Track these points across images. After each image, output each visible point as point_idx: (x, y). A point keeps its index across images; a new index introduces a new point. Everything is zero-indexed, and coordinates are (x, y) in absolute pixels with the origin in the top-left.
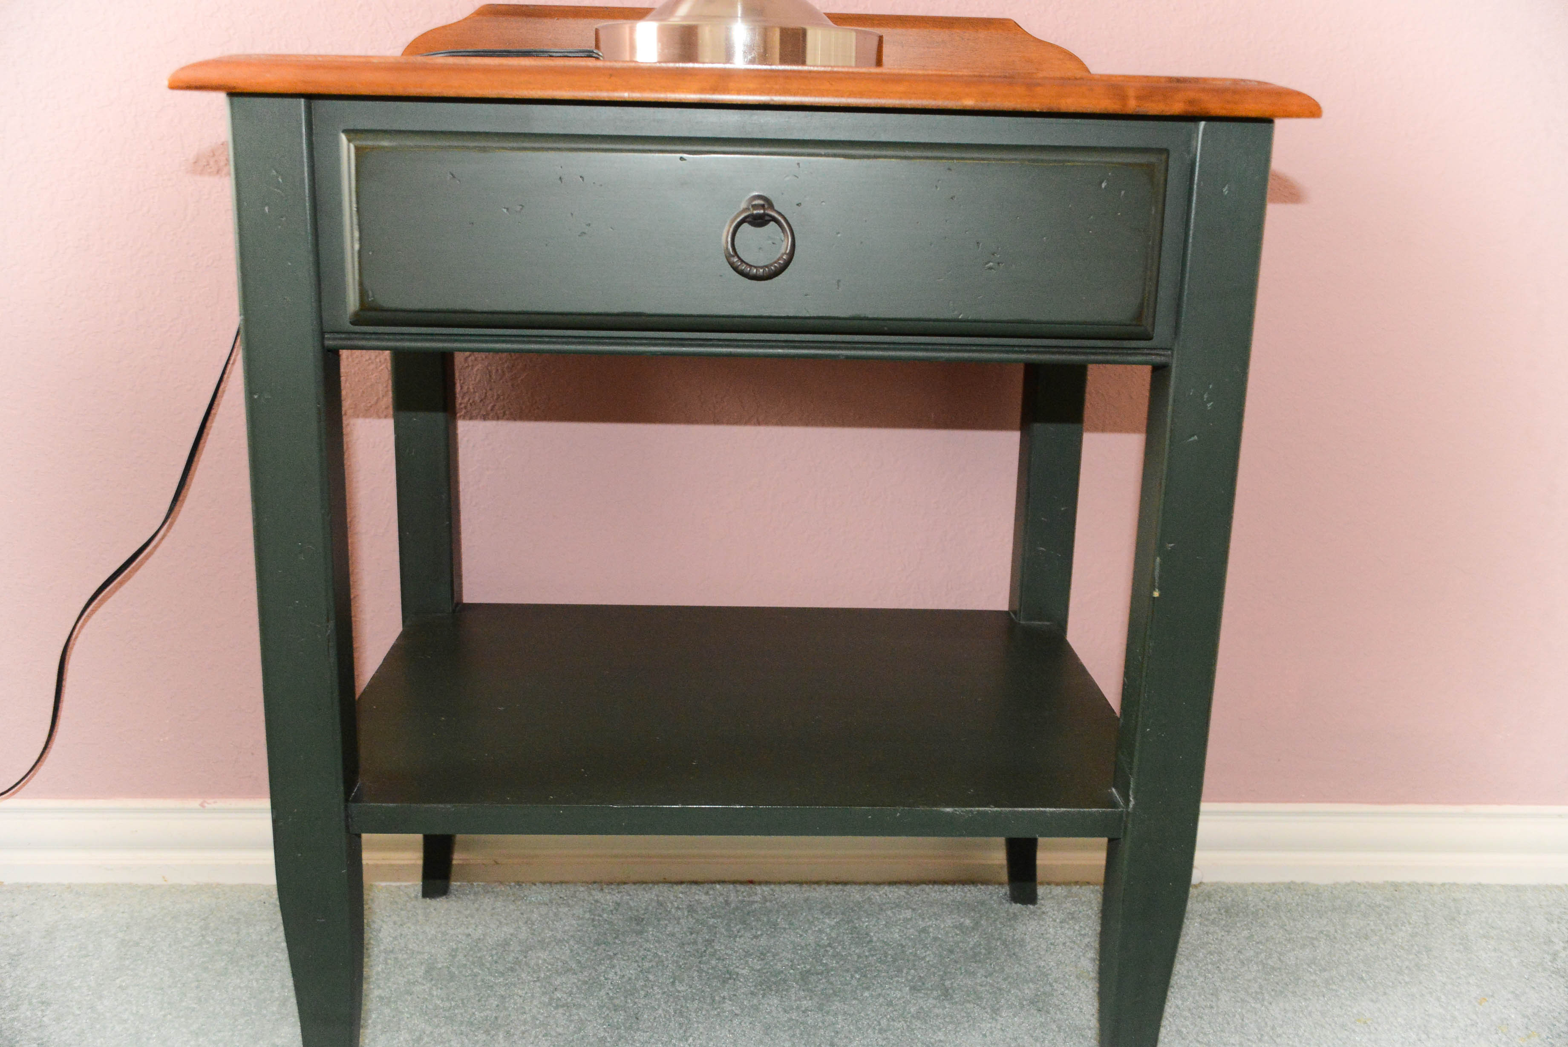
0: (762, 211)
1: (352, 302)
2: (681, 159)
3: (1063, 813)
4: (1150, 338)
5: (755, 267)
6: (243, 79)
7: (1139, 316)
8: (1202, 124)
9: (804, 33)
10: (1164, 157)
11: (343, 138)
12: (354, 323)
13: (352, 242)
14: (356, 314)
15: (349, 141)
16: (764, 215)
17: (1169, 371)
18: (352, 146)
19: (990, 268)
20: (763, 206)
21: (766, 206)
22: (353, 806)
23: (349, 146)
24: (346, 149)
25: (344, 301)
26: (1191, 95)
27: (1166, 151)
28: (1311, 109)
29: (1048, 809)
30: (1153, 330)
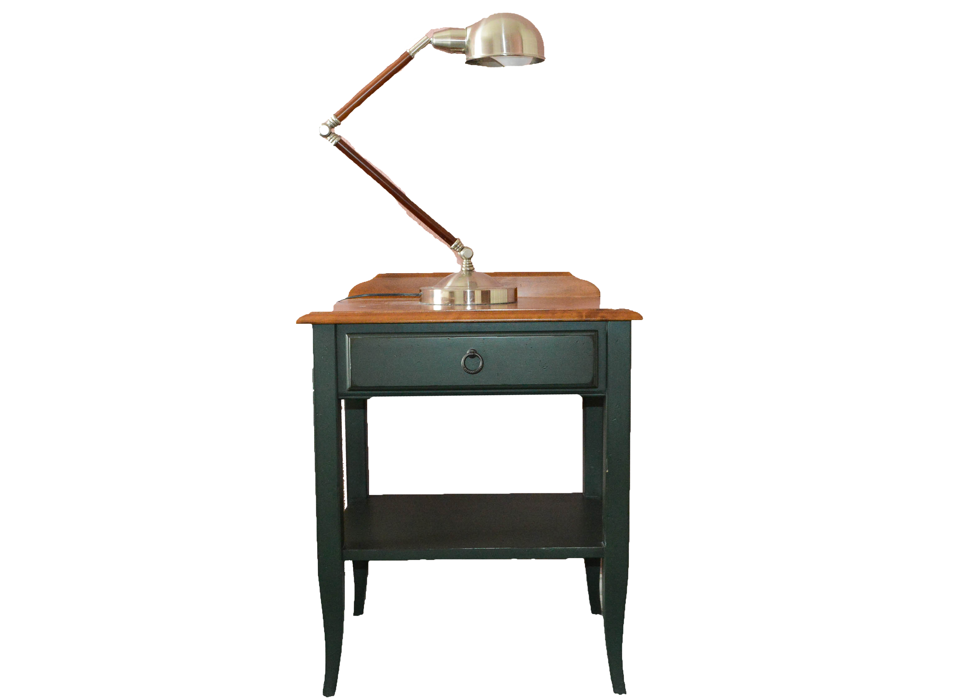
0: (473, 354)
1: (348, 384)
2: (448, 339)
3: (584, 549)
4: (596, 387)
5: (472, 371)
6: (317, 319)
7: (592, 382)
8: (609, 322)
9: (490, 291)
10: (597, 332)
11: (347, 335)
12: (348, 391)
13: (349, 367)
14: (349, 388)
15: (349, 337)
16: (474, 355)
17: (606, 398)
18: (349, 338)
19: (544, 368)
20: (473, 352)
21: (474, 352)
22: (344, 551)
23: (348, 339)
24: (347, 339)
25: (346, 385)
26: (602, 314)
27: (596, 331)
28: (639, 317)
29: (578, 548)
30: (598, 385)
